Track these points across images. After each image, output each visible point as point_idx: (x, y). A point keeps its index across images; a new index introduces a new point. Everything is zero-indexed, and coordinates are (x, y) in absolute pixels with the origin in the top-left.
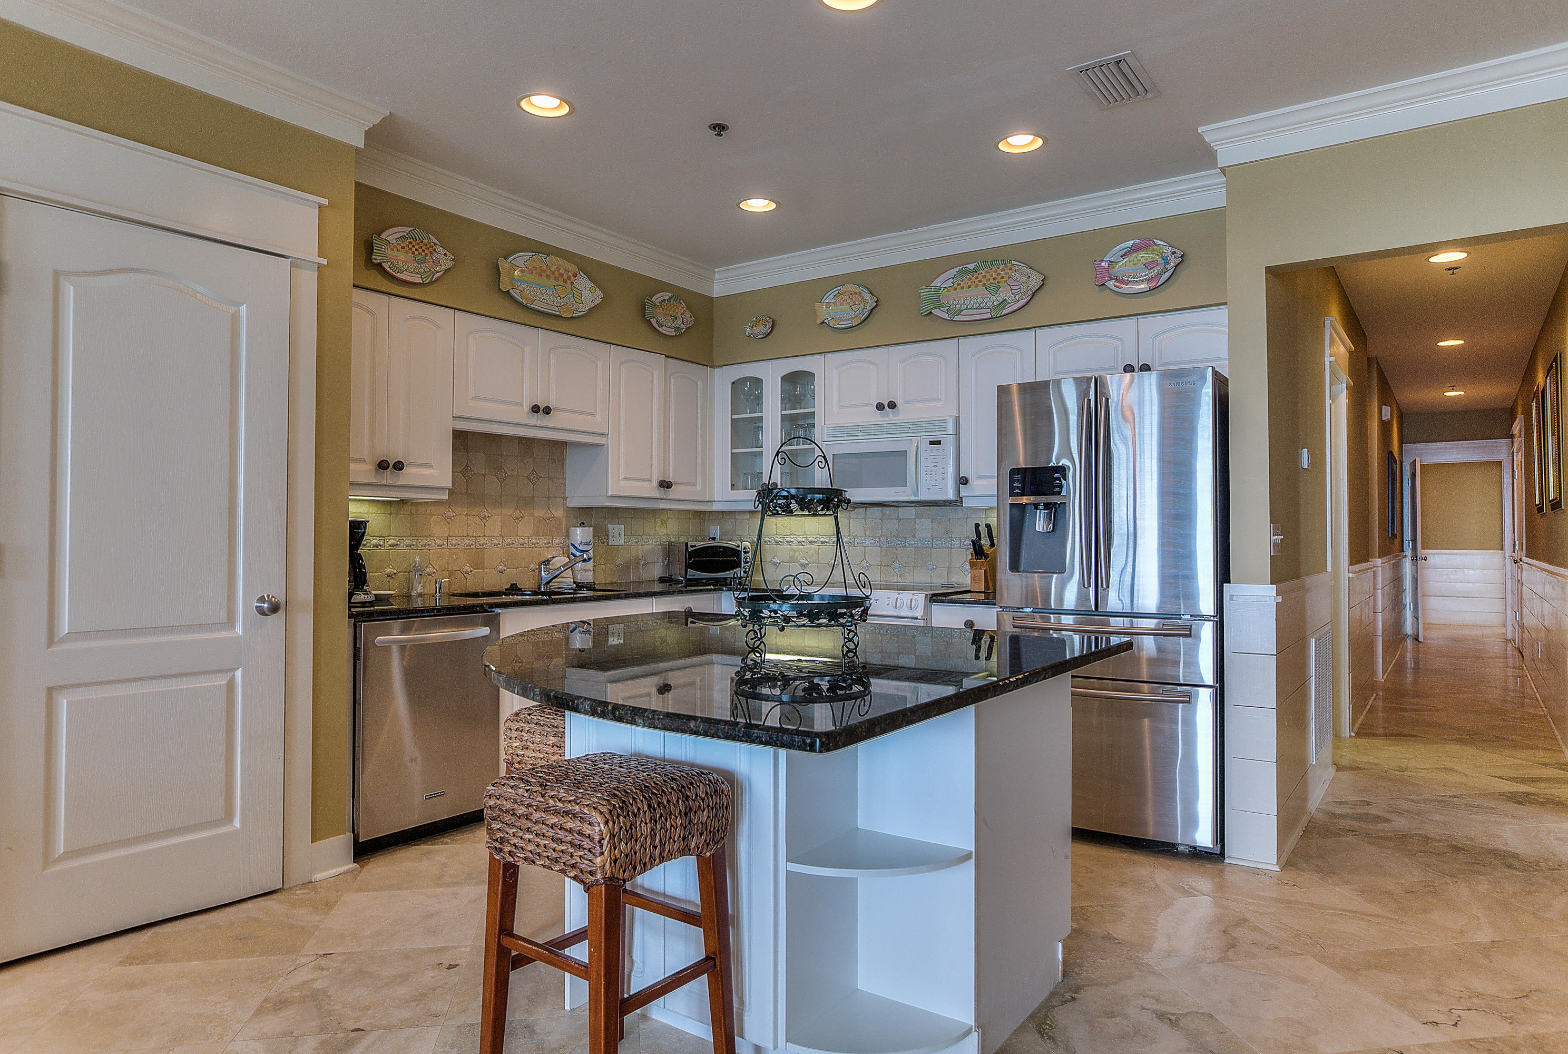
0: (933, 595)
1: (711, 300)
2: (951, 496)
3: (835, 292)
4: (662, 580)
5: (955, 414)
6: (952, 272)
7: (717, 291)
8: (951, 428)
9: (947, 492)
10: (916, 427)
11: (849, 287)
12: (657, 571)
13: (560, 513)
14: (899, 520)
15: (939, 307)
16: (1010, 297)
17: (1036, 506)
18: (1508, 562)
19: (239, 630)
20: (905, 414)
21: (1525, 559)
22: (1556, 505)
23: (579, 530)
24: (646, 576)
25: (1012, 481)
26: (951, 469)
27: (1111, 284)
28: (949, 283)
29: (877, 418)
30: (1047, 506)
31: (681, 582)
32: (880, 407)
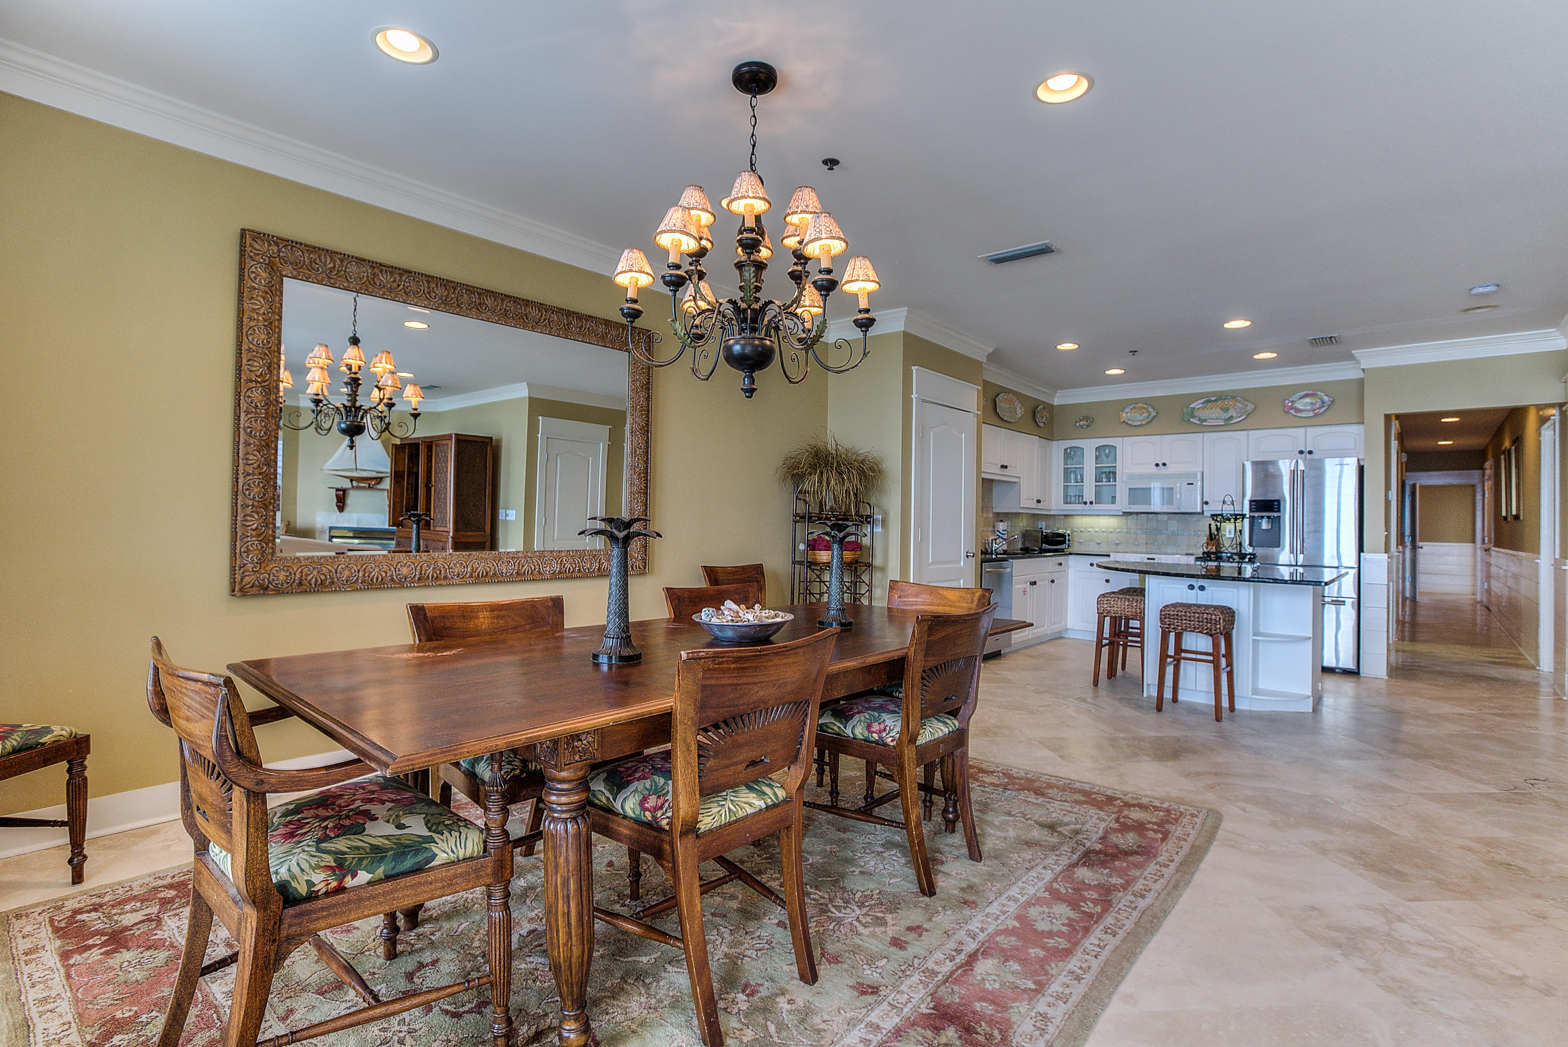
0: (1197, 558)
1: (1052, 406)
2: (1199, 510)
3: (1132, 407)
4: (1021, 549)
5: (1201, 469)
6: (1202, 401)
7: (1056, 402)
8: (1199, 477)
9: (1197, 509)
10: (1179, 476)
11: (1141, 405)
12: (1020, 546)
13: (991, 515)
14: (1157, 521)
15: (1194, 417)
16: (1234, 414)
17: (1262, 517)
18: (1479, 552)
19: (962, 564)
20: (1171, 469)
21: (1493, 548)
22: (1517, 517)
23: (1001, 524)
24: (1016, 547)
25: (1250, 505)
26: (1199, 498)
27: (1292, 411)
28: (1200, 406)
29: (1155, 470)
30: (1268, 517)
31: (1036, 550)
32: (1157, 465)
